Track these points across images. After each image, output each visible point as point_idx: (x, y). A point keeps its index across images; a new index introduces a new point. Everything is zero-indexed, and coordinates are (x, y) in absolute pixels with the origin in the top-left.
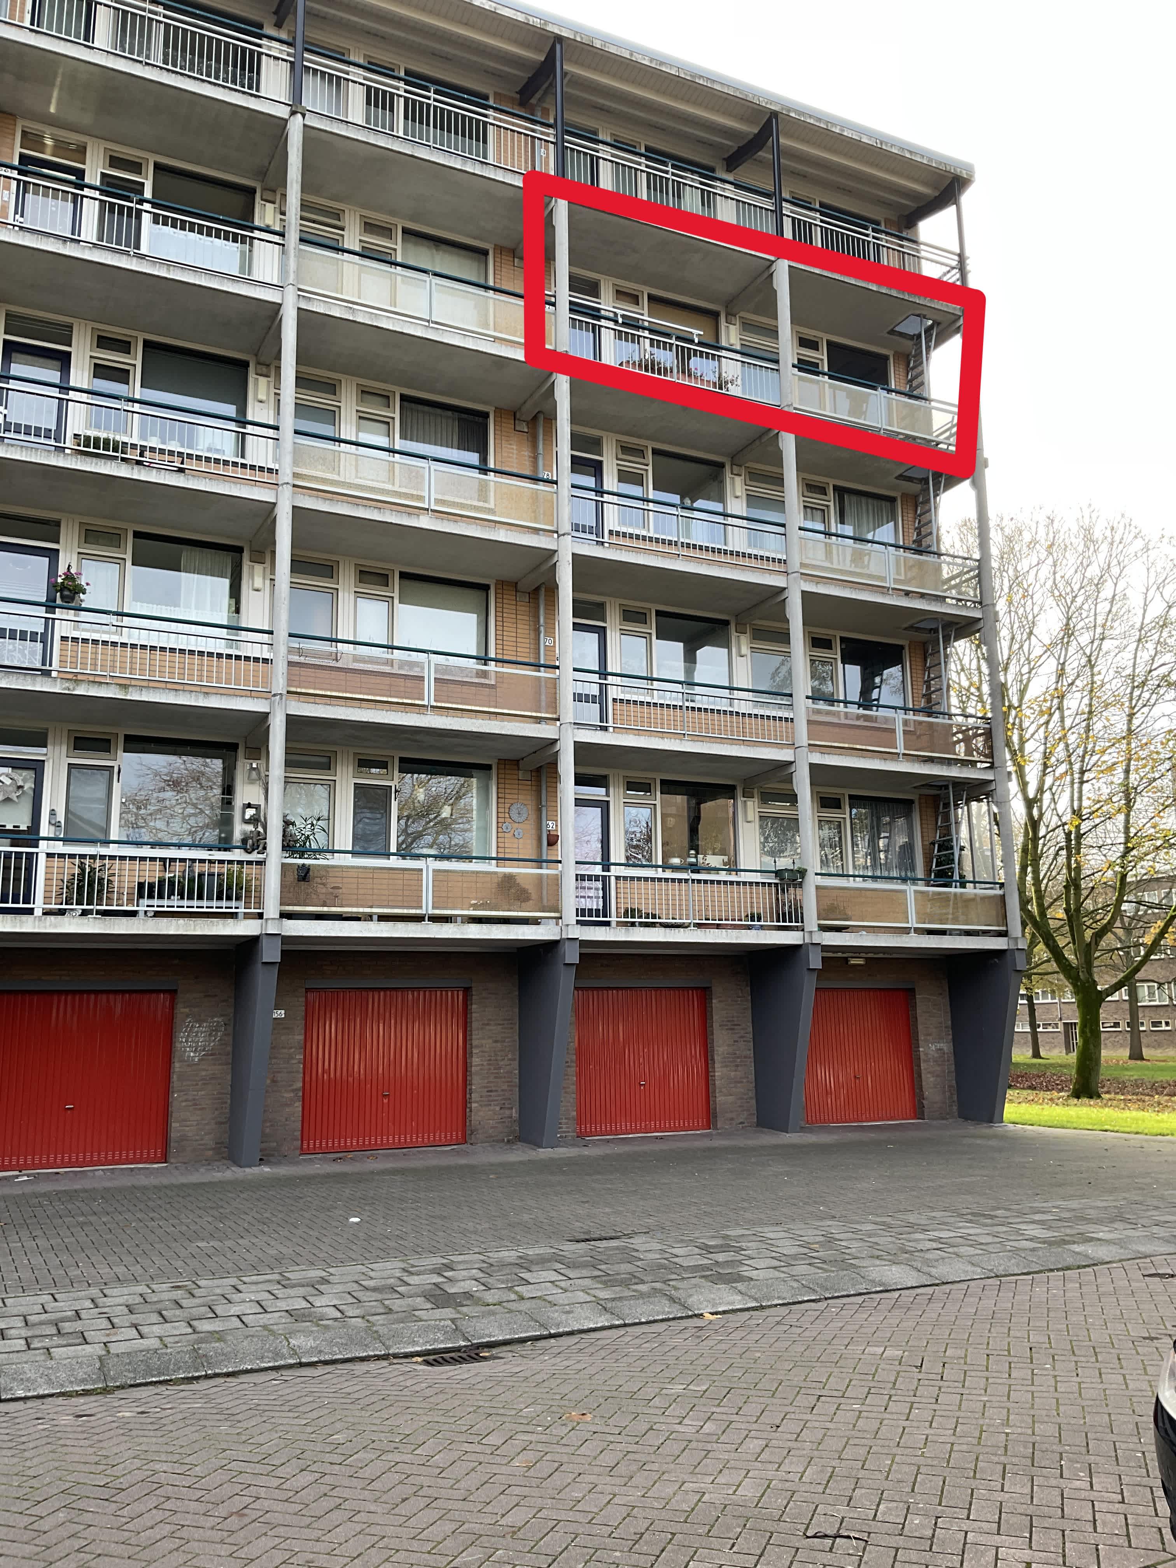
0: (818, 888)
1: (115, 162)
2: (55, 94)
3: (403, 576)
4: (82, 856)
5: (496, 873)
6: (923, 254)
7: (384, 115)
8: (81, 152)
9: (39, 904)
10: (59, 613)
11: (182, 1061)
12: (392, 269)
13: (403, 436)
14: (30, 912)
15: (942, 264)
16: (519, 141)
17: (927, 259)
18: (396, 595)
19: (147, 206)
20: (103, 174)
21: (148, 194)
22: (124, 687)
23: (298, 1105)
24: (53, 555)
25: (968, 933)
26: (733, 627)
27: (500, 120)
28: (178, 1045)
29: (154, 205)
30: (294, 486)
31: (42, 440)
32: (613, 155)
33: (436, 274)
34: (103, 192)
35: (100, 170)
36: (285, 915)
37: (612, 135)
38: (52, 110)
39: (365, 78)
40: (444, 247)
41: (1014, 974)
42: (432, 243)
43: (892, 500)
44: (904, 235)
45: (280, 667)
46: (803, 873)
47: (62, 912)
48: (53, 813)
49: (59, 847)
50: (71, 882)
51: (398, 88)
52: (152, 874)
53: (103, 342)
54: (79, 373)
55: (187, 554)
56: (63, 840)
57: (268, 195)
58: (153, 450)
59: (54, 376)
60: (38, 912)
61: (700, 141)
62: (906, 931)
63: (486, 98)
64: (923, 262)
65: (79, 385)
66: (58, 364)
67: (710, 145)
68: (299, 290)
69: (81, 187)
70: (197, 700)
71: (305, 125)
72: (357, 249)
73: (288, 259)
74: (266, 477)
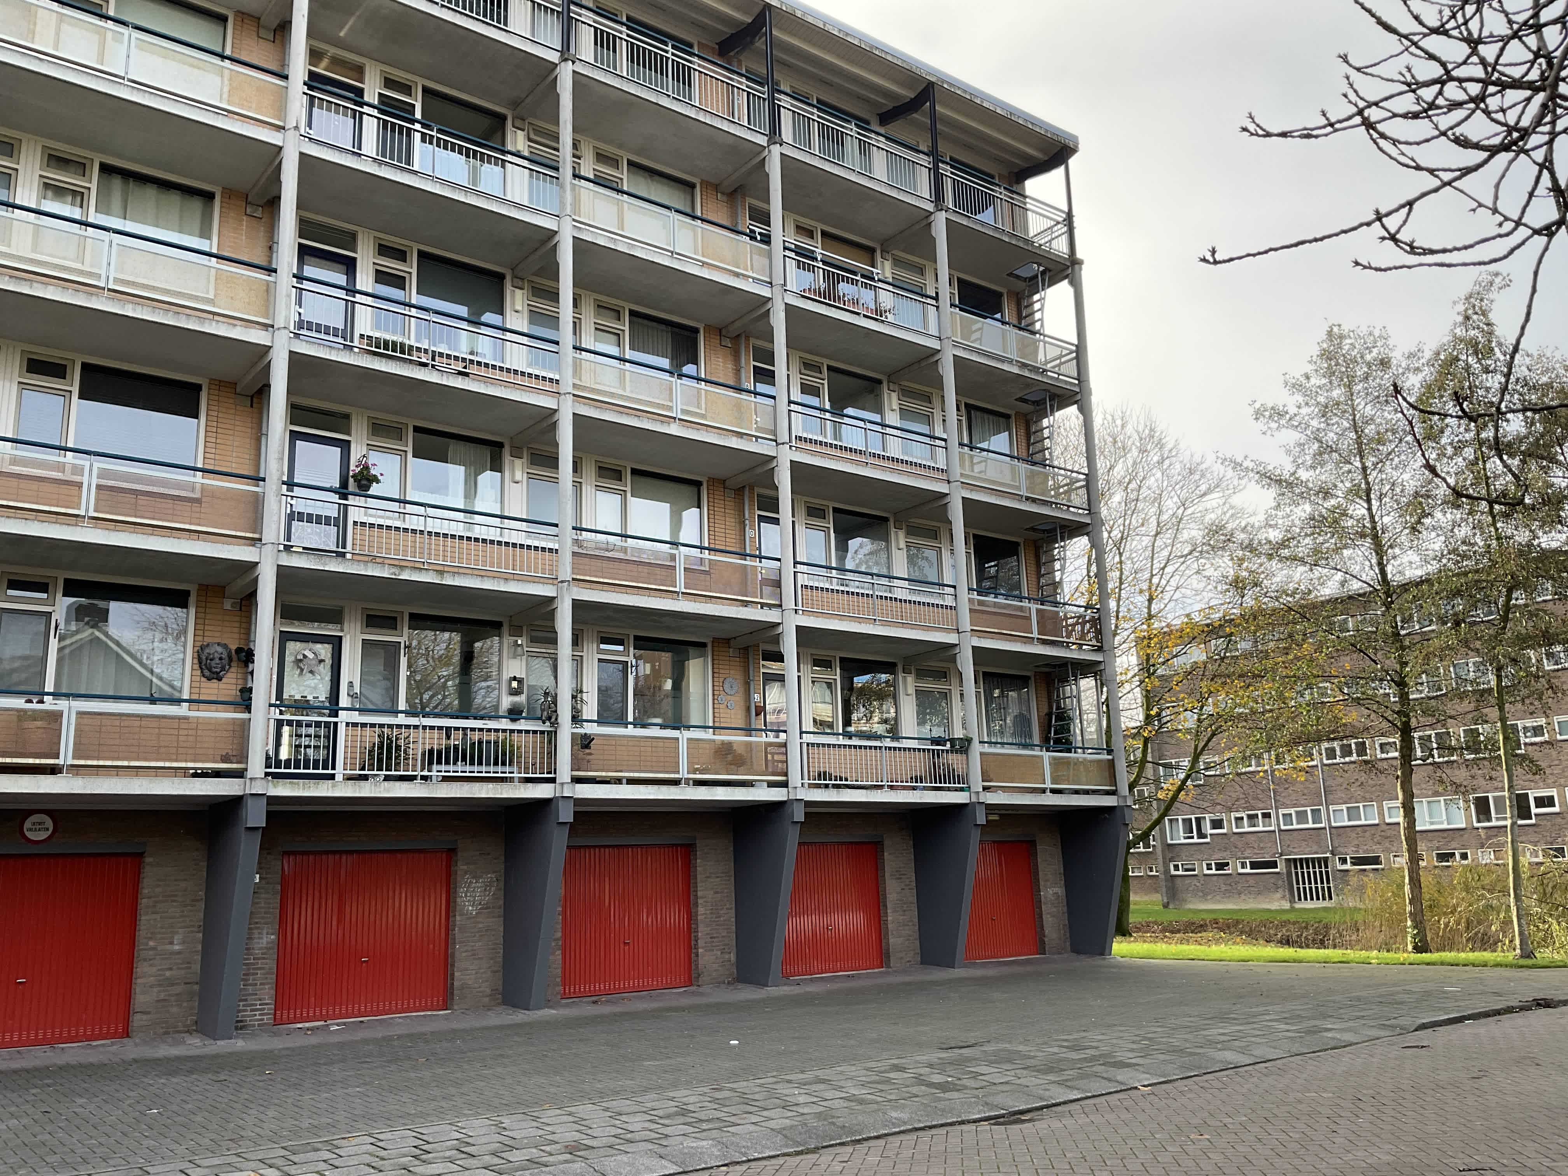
0: (981, 754)
1: (389, 83)
2: (350, 23)
3: (634, 472)
4: (381, 726)
5: (714, 741)
6: (1028, 206)
7: (608, 55)
8: (359, 72)
9: (339, 771)
10: (351, 500)
11: (461, 915)
12: (619, 197)
13: (632, 348)
14: (332, 777)
15: (1048, 217)
16: (717, 87)
17: (1033, 211)
18: (628, 489)
19: (417, 126)
20: (380, 94)
21: (418, 115)
22: (441, 573)
23: (559, 952)
24: (345, 446)
25: (1077, 792)
26: (891, 523)
27: (704, 67)
28: (458, 900)
29: (424, 125)
30: (574, 395)
31: (331, 338)
32: (792, 105)
33: (677, 211)
34: (381, 111)
35: (378, 90)
36: (577, 780)
37: (791, 87)
38: (342, 34)
39: (595, 21)
40: (657, 178)
41: (1122, 827)
42: (646, 174)
43: (1007, 417)
44: (1014, 189)
45: (567, 558)
46: (969, 740)
47: (365, 778)
48: (351, 684)
49: (355, 717)
50: (371, 752)
51: (621, 32)
52: (437, 741)
53: (384, 250)
54: (365, 277)
55: (453, 447)
56: (359, 710)
57: (518, 123)
58: (441, 355)
59: (341, 279)
60: (339, 778)
61: (860, 98)
62: (1044, 791)
63: (691, 46)
64: (1029, 213)
65: (364, 289)
66: (344, 268)
67: (867, 100)
68: (574, 220)
69: (361, 104)
70: (499, 585)
71: (574, 72)
72: (592, 177)
73: (565, 192)
74: (547, 386)
